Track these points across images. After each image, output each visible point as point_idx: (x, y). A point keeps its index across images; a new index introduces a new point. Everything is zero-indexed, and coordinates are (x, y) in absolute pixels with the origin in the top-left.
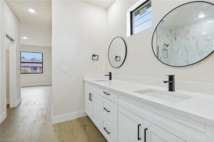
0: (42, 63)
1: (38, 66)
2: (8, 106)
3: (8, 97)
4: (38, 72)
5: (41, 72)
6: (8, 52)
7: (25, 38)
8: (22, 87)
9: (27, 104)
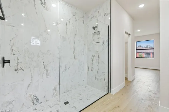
0: (154, 49)
1: (151, 52)
2: (126, 79)
3: (126, 72)
4: (151, 57)
5: (153, 57)
6: (126, 43)
7: (139, 31)
8: (135, 67)
9: (138, 82)
